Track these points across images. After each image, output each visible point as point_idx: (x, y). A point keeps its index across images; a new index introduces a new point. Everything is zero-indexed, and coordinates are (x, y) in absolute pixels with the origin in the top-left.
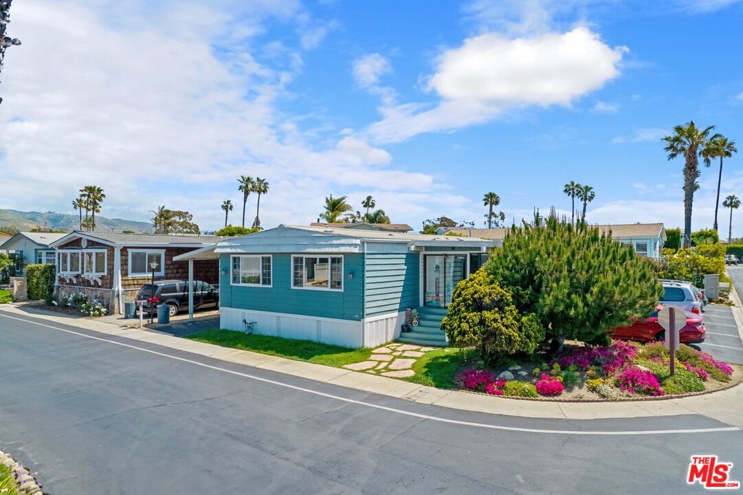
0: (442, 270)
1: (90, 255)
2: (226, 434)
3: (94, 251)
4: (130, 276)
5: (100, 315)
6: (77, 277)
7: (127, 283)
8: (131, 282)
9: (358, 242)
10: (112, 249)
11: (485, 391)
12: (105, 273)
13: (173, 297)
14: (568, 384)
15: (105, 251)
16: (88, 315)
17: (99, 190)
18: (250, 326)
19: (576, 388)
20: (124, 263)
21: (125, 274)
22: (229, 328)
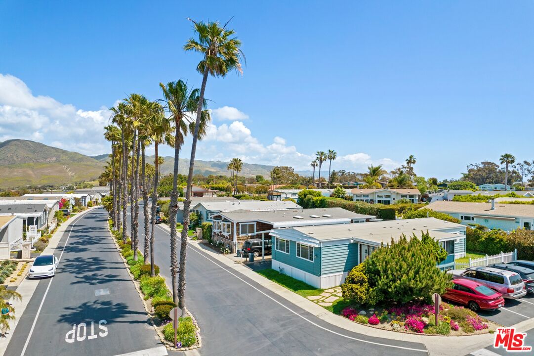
0: (368, 252)
1: (224, 225)
2: (248, 319)
3: (226, 223)
4: (241, 235)
5: (228, 253)
6: (220, 232)
7: (239, 239)
8: (241, 238)
9: (318, 242)
10: (233, 223)
11: (349, 318)
12: (230, 233)
13: (256, 248)
14: (383, 321)
15: (230, 223)
16: (223, 253)
17: (240, 160)
18: (281, 270)
19: (386, 323)
20: (238, 229)
21: (238, 234)
22: (275, 269)
